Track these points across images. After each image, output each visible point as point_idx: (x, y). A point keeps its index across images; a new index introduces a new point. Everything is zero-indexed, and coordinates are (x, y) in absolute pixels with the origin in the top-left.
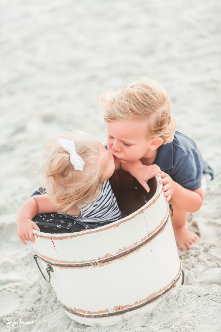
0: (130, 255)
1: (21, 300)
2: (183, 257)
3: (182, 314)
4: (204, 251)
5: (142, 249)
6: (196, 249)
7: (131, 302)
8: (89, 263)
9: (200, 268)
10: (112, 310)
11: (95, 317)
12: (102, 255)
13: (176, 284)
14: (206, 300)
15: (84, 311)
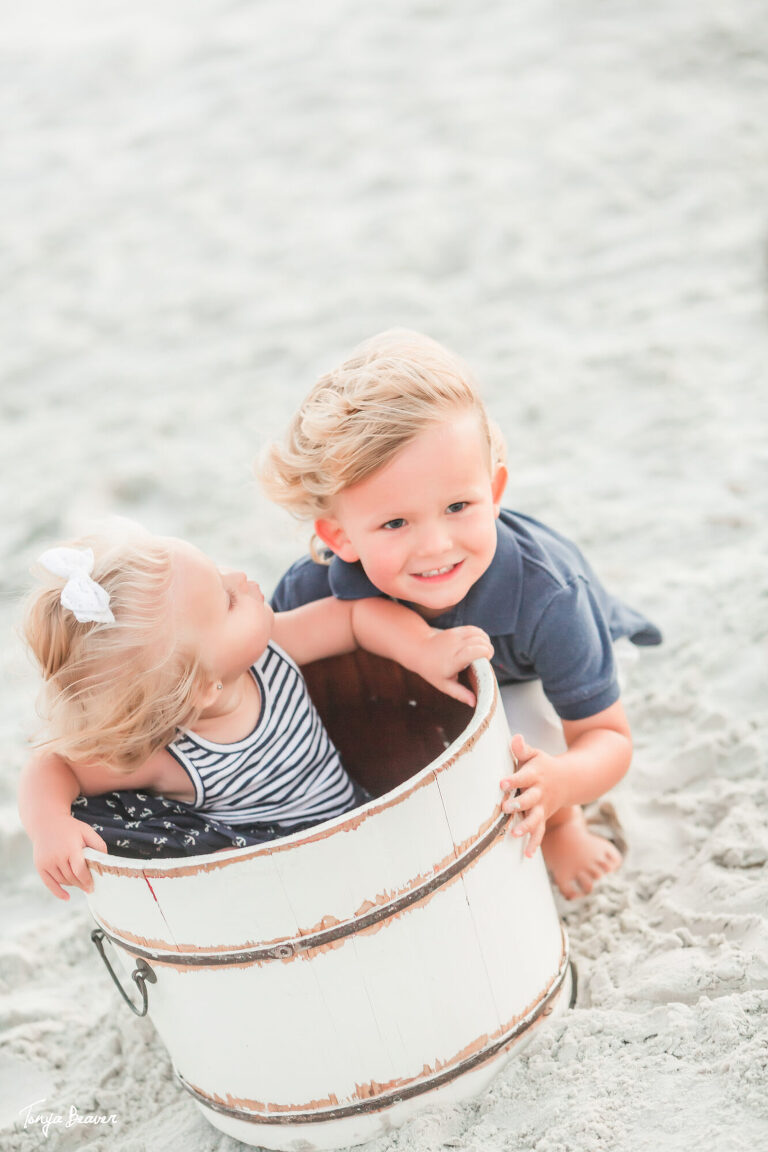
0: (398, 917)
1: (58, 1076)
2: (572, 919)
3: (572, 1101)
4: (641, 897)
5: (437, 897)
6: (613, 890)
7: (407, 1069)
8: (270, 951)
9: (628, 952)
10: (348, 1098)
11: (296, 1121)
12: (310, 923)
13: (551, 1005)
14: (650, 1054)
15: (258, 1105)
